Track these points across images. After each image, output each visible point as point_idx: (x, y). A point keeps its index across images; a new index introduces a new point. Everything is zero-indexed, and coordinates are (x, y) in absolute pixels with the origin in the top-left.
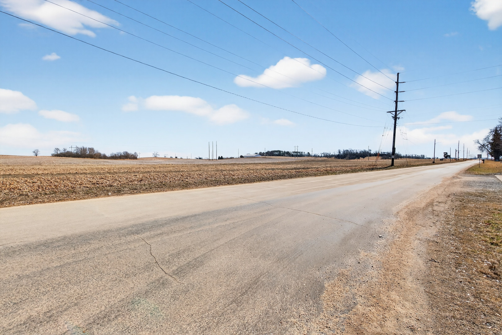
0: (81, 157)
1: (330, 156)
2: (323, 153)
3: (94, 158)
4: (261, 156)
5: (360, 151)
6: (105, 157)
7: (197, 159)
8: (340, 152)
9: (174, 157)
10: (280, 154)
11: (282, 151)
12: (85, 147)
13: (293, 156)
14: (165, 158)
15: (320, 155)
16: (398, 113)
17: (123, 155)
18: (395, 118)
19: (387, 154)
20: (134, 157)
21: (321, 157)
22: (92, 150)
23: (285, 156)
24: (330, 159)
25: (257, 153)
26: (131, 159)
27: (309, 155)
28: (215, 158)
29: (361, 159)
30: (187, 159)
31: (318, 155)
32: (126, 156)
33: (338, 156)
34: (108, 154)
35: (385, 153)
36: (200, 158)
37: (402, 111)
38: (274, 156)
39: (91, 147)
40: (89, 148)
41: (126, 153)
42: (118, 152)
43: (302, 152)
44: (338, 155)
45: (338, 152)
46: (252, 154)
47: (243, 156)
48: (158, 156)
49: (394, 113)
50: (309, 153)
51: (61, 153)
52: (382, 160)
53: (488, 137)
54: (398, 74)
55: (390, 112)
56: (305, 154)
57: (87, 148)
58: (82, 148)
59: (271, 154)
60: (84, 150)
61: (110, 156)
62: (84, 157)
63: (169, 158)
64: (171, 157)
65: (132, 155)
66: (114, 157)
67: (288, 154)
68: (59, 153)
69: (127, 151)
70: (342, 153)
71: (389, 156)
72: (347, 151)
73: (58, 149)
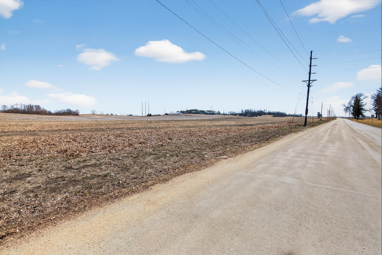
0: (28, 114)
1: (235, 114)
2: (230, 112)
3: (41, 114)
4: (182, 114)
5: (257, 111)
6: (50, 114)
7: (128, 115)
8: (242, 111)
9: (110, 114)
10: (196, 112)
11: (198, 110)
12: (32, 105)
13: (207, 114)
14: (102, 115)
15: (228, 114)
16: (311, 82)
17: (66, 112)
18: (309, 86)
19: (276, 113)
20: (76, 114)
21: (228, 115)
22: (38, 107)
23: (200, 114)
24: (235, 117)
25: (178, 112)
26: (74, 115)
27: (219, 113)
28: (144, 115)
29: (258, 117)
30: (121, 116)
31: (226, 113)
32: (69, 113)
33: (241, 115)
34: (53, 111)
35: (275, 113)
36: (131, 115)
37: (314, 80)
38: (192, 114)
39: (37, 105)
40: (35, 106)
41: (69, 110)
42: (62, 109)
43: (214, 111)
44: (242, 113)
45: (241, 111)
46: (175, 112)
47: (168, 113)
48: (96, 113)
49: (308, 82)
50: (219, 112)
51: (9, 110)
52: (274, 118)
53: (350, 102)
54: (311, 52)
55: (304, 81)
56: (216, 113)
57: (34, 105)
58: (29, 105)
59: (190, 112)
60: (31, 107)
61: (54, 112)
62: (31, 114)
63: (105, 115)
64: (107, 114)
65: (75, 112)
66: (58, 114)
67: (203, 112)
68: (6, 109)
69: (70, 109)
70: (244, 112)
71: (278, 114)
72: (248, 110)
73: (5, 106)
